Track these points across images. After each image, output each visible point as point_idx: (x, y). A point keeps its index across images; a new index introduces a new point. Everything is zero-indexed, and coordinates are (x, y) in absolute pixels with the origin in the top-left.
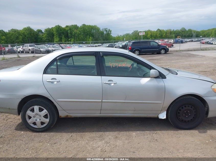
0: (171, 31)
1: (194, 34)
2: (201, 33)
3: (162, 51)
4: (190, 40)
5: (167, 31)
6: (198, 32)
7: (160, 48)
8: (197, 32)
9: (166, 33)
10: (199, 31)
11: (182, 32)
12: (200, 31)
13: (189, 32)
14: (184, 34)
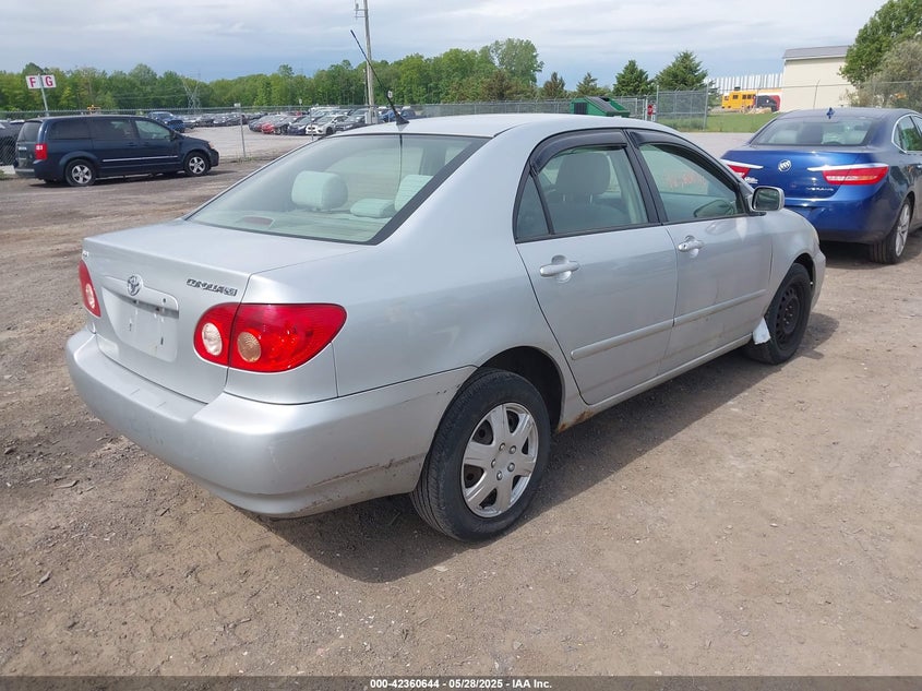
0: (93, 78)
1: (193, 97)
2: (217, 92)
3: (193, 162)
4: (199, 119)
5: (77, 75)
6: (206, 86)
7: (185, 151)
8: (203, 87)
9: (75, 86)
10: (208, 83)
11: (142, 83)
12: (211, 83)
13: (172, 88)
14: (150, 94)
